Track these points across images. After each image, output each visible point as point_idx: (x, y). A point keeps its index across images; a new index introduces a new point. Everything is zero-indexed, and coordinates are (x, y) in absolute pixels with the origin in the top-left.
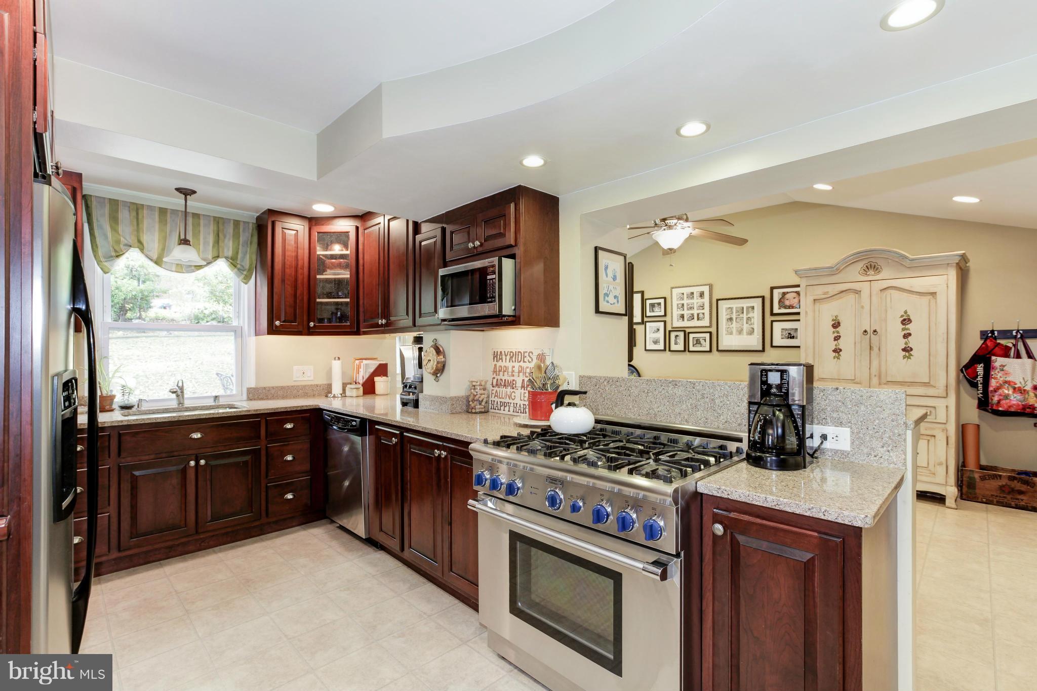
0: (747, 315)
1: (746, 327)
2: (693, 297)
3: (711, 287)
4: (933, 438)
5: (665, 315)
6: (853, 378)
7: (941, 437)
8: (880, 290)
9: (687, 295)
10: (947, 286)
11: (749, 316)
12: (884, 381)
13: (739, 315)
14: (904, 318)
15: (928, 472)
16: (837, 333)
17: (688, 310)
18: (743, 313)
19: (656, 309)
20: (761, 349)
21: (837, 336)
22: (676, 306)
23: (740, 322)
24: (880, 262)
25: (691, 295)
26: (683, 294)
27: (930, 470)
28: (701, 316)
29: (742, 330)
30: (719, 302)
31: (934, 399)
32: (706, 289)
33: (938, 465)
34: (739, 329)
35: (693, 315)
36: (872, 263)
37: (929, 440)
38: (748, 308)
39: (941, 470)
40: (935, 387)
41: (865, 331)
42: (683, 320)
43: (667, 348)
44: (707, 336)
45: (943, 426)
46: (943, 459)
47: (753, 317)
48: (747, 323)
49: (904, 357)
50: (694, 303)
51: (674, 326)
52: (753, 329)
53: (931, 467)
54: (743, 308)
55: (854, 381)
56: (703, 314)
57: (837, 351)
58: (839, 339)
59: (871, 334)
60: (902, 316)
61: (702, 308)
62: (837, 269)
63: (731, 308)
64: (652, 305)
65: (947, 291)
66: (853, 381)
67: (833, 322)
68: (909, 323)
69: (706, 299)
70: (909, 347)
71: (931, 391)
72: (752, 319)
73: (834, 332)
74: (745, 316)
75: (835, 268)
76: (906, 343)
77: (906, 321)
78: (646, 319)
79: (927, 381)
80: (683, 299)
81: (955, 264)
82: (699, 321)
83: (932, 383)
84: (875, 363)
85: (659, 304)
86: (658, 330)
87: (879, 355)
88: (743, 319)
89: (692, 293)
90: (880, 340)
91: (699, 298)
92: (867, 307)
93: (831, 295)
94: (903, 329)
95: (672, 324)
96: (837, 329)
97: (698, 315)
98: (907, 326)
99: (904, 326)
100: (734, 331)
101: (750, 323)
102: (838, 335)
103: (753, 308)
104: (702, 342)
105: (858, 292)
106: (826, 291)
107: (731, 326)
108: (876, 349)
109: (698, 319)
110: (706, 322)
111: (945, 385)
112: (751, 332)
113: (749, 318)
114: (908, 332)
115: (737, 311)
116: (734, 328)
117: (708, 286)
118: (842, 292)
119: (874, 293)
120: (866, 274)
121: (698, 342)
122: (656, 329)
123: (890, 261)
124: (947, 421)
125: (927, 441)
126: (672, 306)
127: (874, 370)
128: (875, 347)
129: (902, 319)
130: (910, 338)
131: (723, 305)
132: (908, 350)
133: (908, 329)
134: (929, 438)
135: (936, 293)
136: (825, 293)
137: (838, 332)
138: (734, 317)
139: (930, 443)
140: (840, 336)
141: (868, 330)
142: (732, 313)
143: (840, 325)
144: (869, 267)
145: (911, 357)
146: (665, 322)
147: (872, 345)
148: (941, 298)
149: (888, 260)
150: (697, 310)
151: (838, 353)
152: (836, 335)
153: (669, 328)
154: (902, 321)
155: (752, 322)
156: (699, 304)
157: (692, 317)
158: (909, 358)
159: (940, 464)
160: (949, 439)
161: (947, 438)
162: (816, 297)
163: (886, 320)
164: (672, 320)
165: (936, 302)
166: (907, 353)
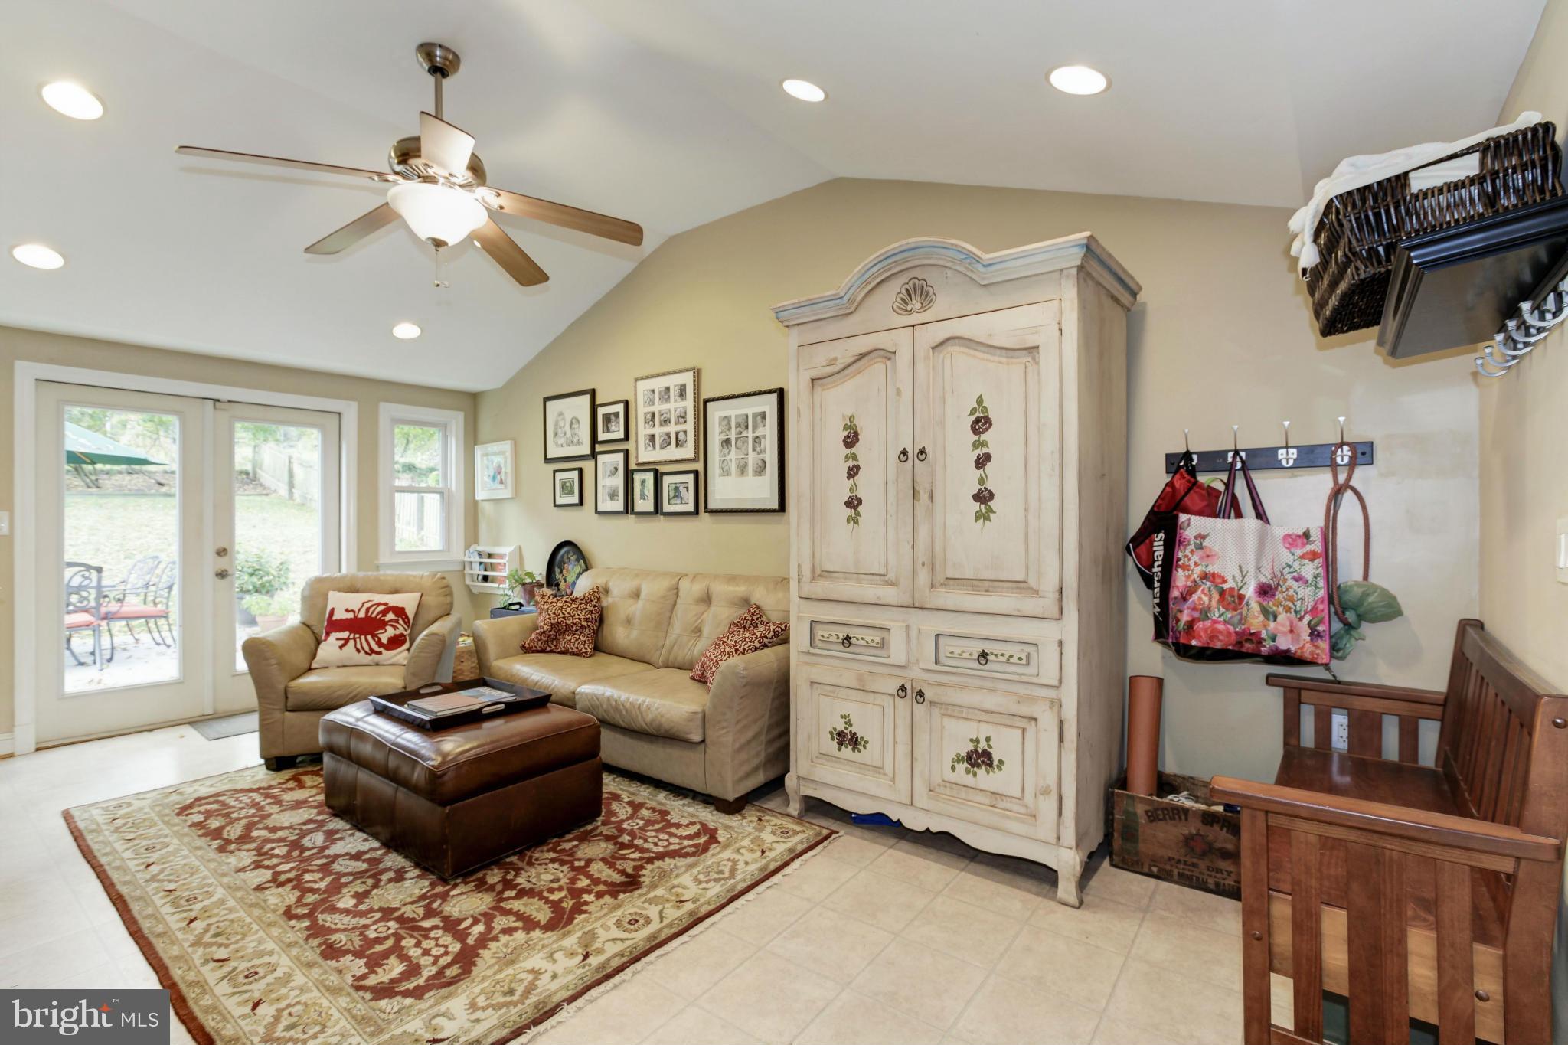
0: (753, 432)
1: (752, 458)
2: (669, 397)
3: (697, 374)
4: (1033, 723)
5: (627, 438)
6: (883, 571)
7: (1048, 721)
8: (933, 348)
9: (660, 392)
10: (1061, 330)
11: (757, 434)
12: (940, 578)
13: (741, 433)
14: (977, 415)
15: (1023, 810)
16: (853, 459)
17: (661, 425)
18: (747, 427)
19: (613, 426)
20: (775, 505)
21: (854, 466)
22: (643, 417)
23: (743, 449)
24: (933, 278)
25: (666, 393)
26: (653, 391)
27: (1026, 806)
28: (682, 437)
29: (746, 464)
30: (709, 405)
31: (1036, 622)
32: (688, 379)
33: (1042, 794)
34: (742, 463)
35: (668, 435)
36: (916, 281)
37: (1024, 730)
38: (755, 416)
39: (1047, 807)
40: (1037, 592)
41: (904, 453)
42: (654, 448)
43: (629, 508)
44: (690, 478)
45: (1051, 694)
46: (1052, 781)
47: (764, 437)
48: (754, 450)
49: (979, 516)
50: (670, 410)
51: (641, 460)
52: (764, 462)
53: (1029, 798)
54: (747, 416)
55: (886, 578)
56: (685, 432)
57: (853, 503)
58: (856, 473)
59: (915, 456)
60: (973, 411)
61: (682, 420)
62: (851, 302)
63: (727, 418)
64: (607, 418)
65: (1060, 343)
66: (882, 577)
67: (846, 433)
68: (987, 429)
69: (689, 404)
70: (986, 489)
71: (1029, 605)
72: (763, 440)
73: (847, 458)
74: (750, 434)
75: (846, 299)
76: (981, 481)
77: (981, 424)
78: (598, 448)
79: (1020, 577)
80: (653, 404)
81: (1074, 271)
82: (679, 449)
83: (1032, 582)
84: (923, 532)
85: (617, 415)
86: (616, 469)
87: (930, 512)
88: (747, 442)
89: (668, 389)
90: (933, 474)
91: (679, 399)
92: (907, 394)
93: (842, 366)
94: (977, 445)
95: (637, 457)
96: (854, 450)
97: (677, 434)
98: (983, 437)
99: (976, 438)
100: (733, 467)
101: (758, 449)
102: (855, 463)
103: (763, 415)
104: (683, 492)
105: (889, 355)
106: (832, 356)
107: (728, 457)
108: (924, 497)
109: (677, 445)
110: (688, 451)
111: (1057, 588)
112: (761, 470)
113: (757, 437)
114: (985, 450)
115: (738, 425)
116: (733, 460)
117: (691, 373)
118: (862, 356)
119: (921, 354)
120: (907, 311)
121: (677, 494)
122: (612, 468)
123: (950, 273)
124: (1061, 680)
125: (1019, 732)
126: (636, 418)
127: (922, 555)
128: (921, 492)
129: (973, 418)
130: (989, 467)
131: (716, 412)
132: (985, 498)
133: (984, 444)
134: (1023, 723)
135: (1038, 347)
136: (832, 362)
137: (854, 457)
138: (733, 436)
139: (1028, 735)
140: (858, 467)
141: (909, 449)
142: (729, 429)
143: (858, 440)
144: (912, 292)
145: (991, 515)
146: (626, 452)
147: (916, 487)
148: (1048, 359)
149: (947, 270)
150: (676, 424)
151: (855, 508)
152: (851, 463)
153: (632, 466)
154: (973, 422)
155: (762, 446)
156: (677, 413)
157: (667, 442)
158: (987, 518)
159: (1046, 792)
160: (1066, 726)
161: (1061, 723)
162: (815, 373)
163: (942, 423)
164: (637, 449)
165: (1039, 374)
166: (983, 506)
